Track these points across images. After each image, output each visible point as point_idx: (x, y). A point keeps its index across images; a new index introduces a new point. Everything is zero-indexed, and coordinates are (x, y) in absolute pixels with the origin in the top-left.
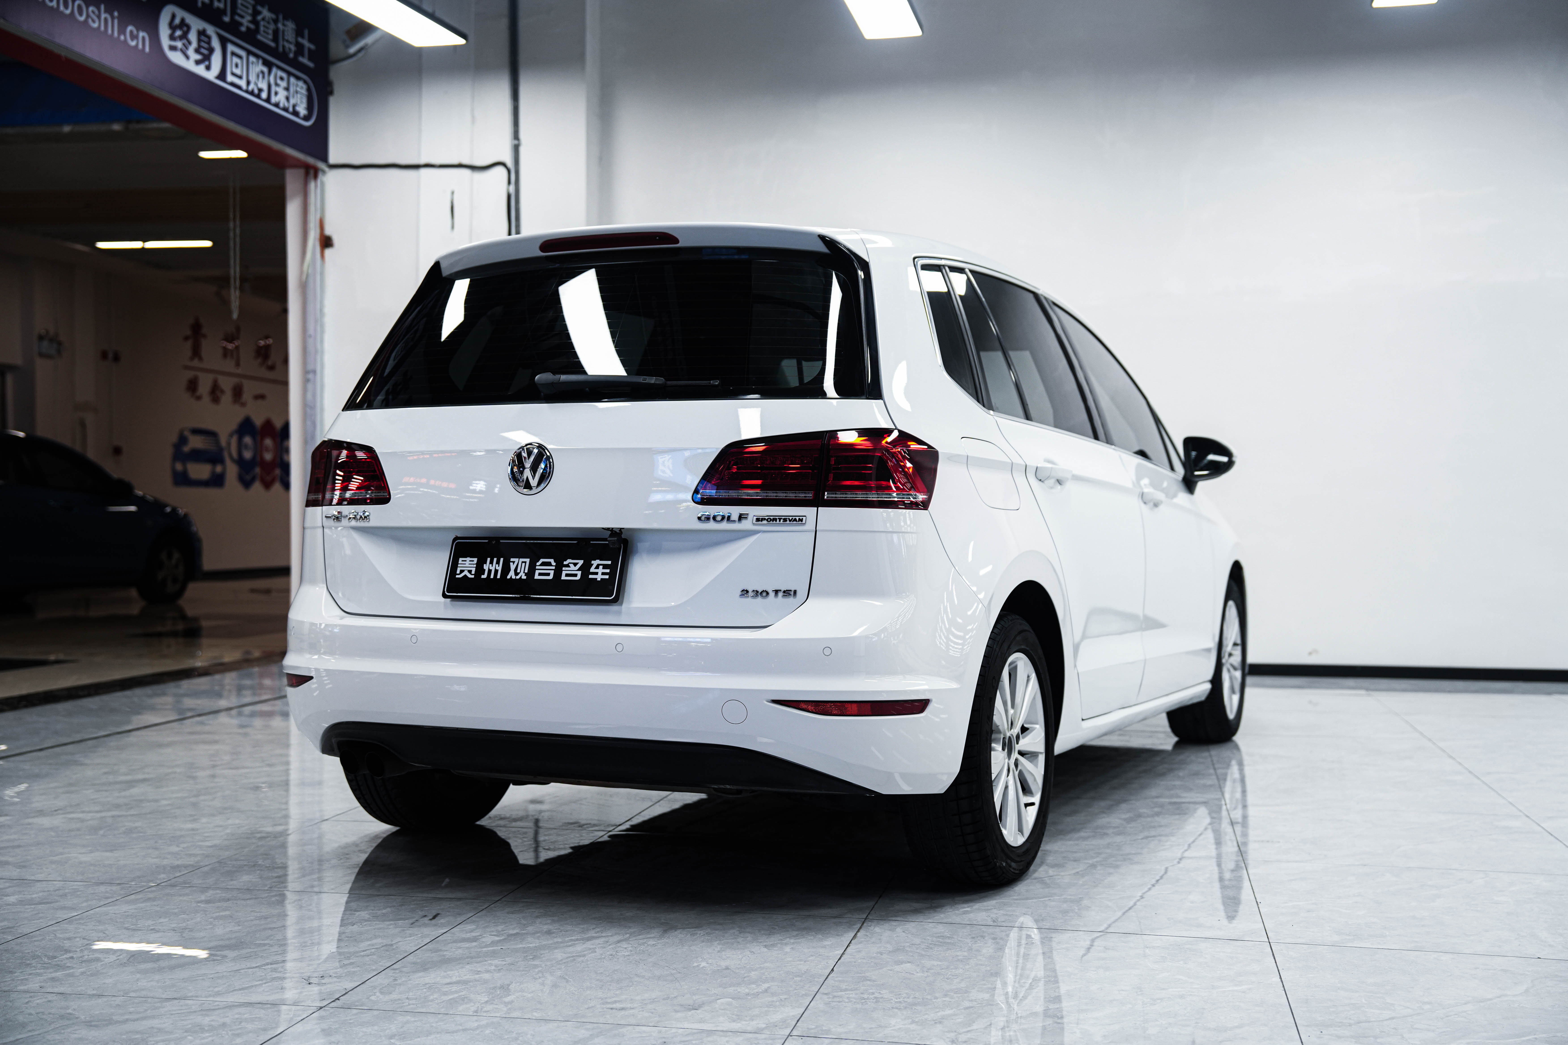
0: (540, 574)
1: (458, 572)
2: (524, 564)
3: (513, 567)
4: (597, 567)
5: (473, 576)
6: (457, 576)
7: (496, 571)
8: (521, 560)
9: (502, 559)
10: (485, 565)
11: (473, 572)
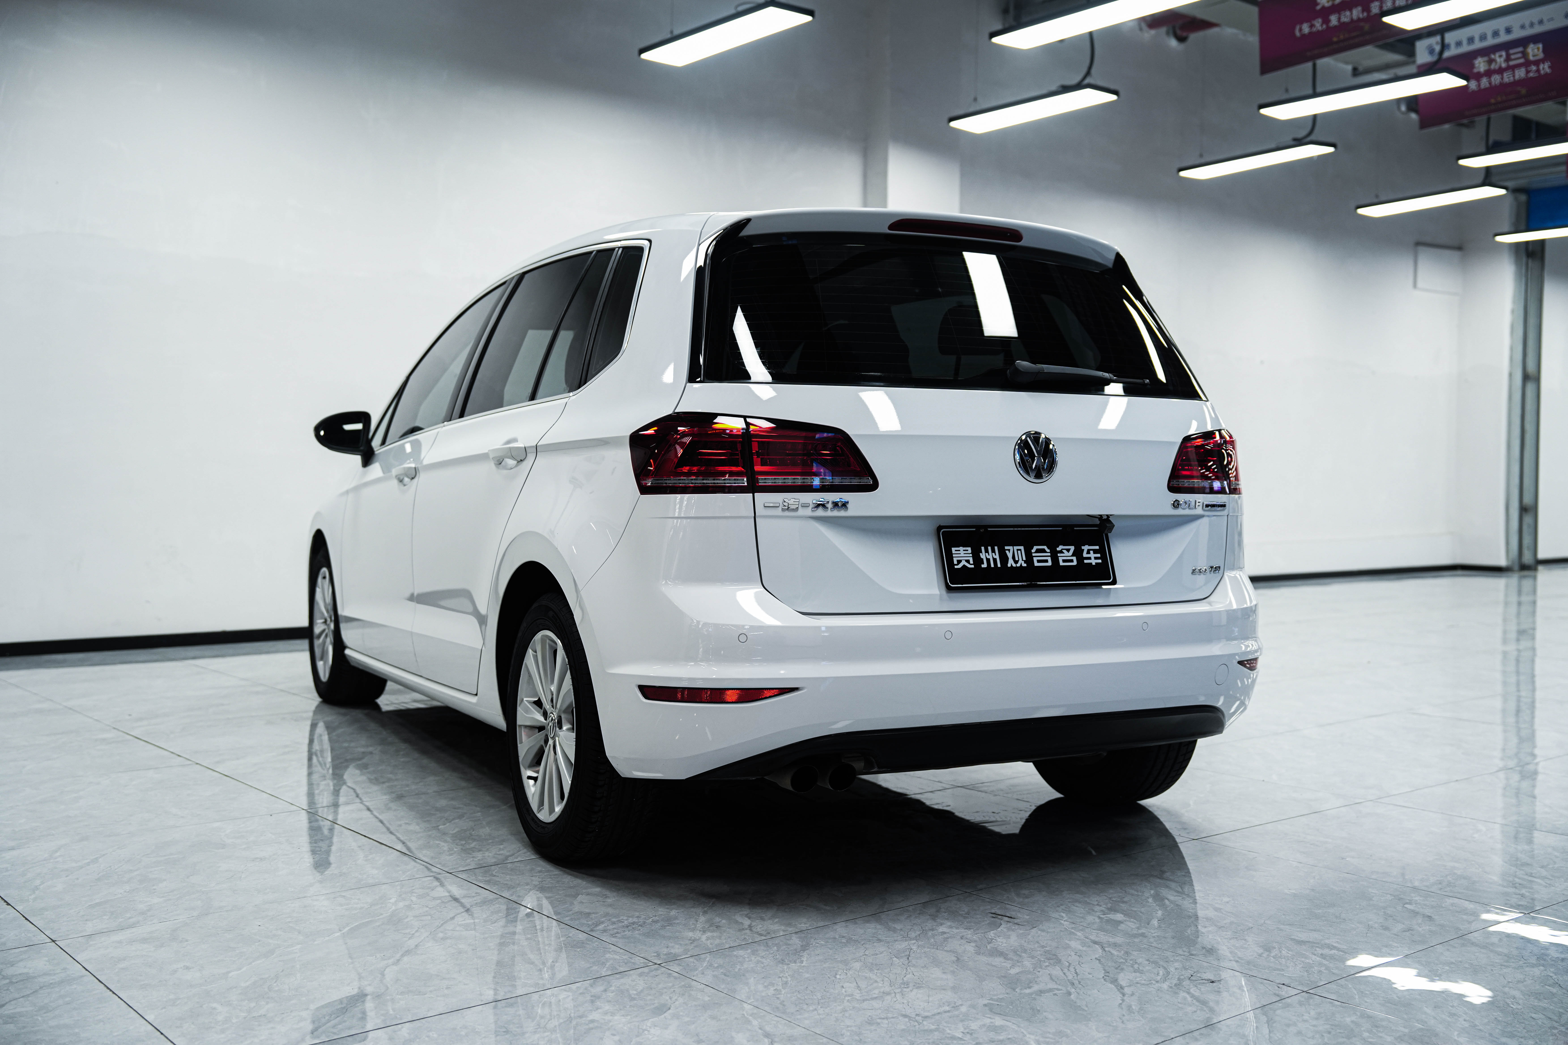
0: (1039, 561)
1: (955, 562)
2: (1019, 552)
3: (1010, 555)
4: (1088, 552)
5: (973, 566)
6: (956, 567)
7: (995, 560)
8: (1016, 548)
9: (996, 548)
10: (981, 554)
11: (972, 562)
